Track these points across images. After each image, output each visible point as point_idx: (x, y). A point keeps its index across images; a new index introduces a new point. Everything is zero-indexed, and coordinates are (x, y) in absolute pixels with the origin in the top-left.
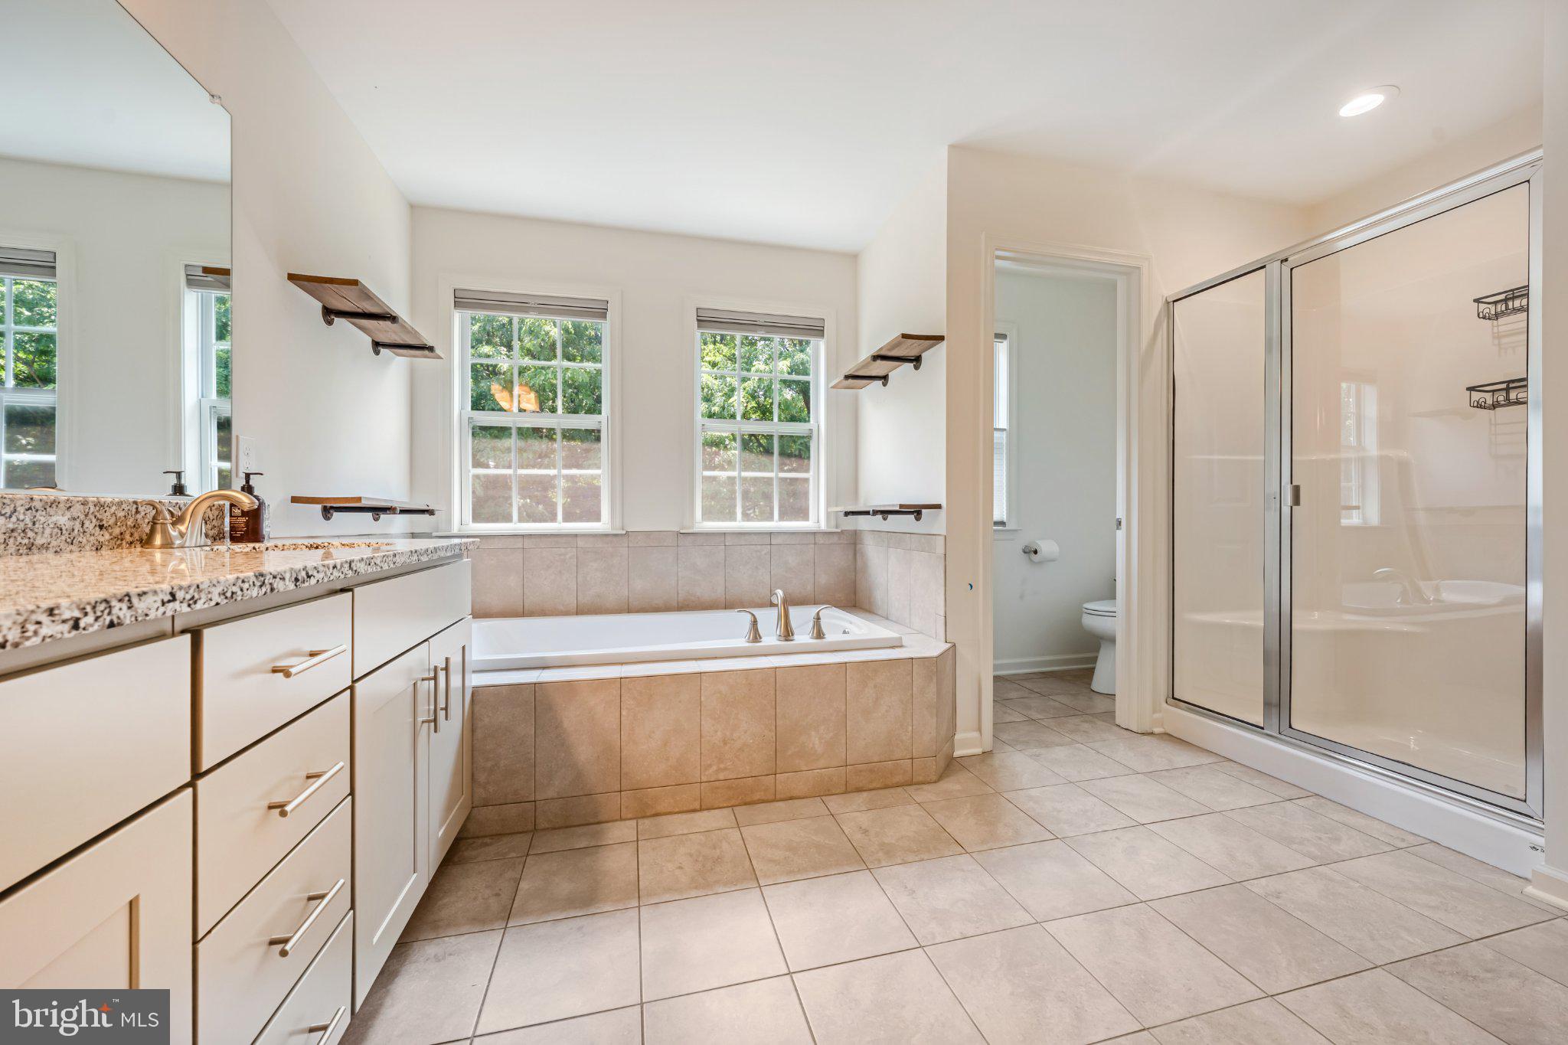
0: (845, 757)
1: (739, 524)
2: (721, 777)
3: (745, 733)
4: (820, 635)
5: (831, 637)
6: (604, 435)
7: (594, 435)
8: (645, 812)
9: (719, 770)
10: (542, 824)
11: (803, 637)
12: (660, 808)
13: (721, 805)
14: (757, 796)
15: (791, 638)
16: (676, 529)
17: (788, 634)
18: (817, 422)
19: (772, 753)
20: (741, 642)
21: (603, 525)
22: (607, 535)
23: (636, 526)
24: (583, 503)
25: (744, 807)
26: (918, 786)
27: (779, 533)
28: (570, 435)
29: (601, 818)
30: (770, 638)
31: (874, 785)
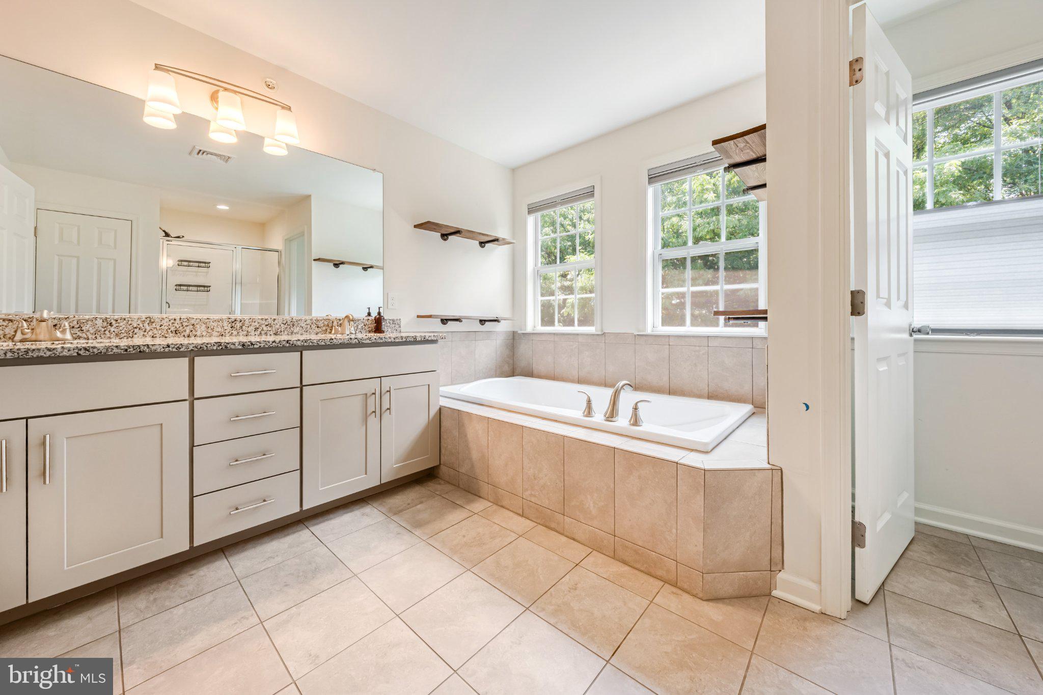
0: (613, 527)
1: (688, 329)
2: (533, 500)
3: (546, 476)
4: (636, 421)
5: (646, 427)
8: (498, 503)
9: (531, 495)
10: (461, 485)
11: (623, 421)
13: (533, 520)
14: (553, 525)
15: (613, 419)
17: (612, 414)
19: (562, 498)
20: (577, 414)
21: (593, 329)
22: (593, 335)
25: (545, 528)
26: (680, 592)
30: (598, 417)
31: (638, 566)
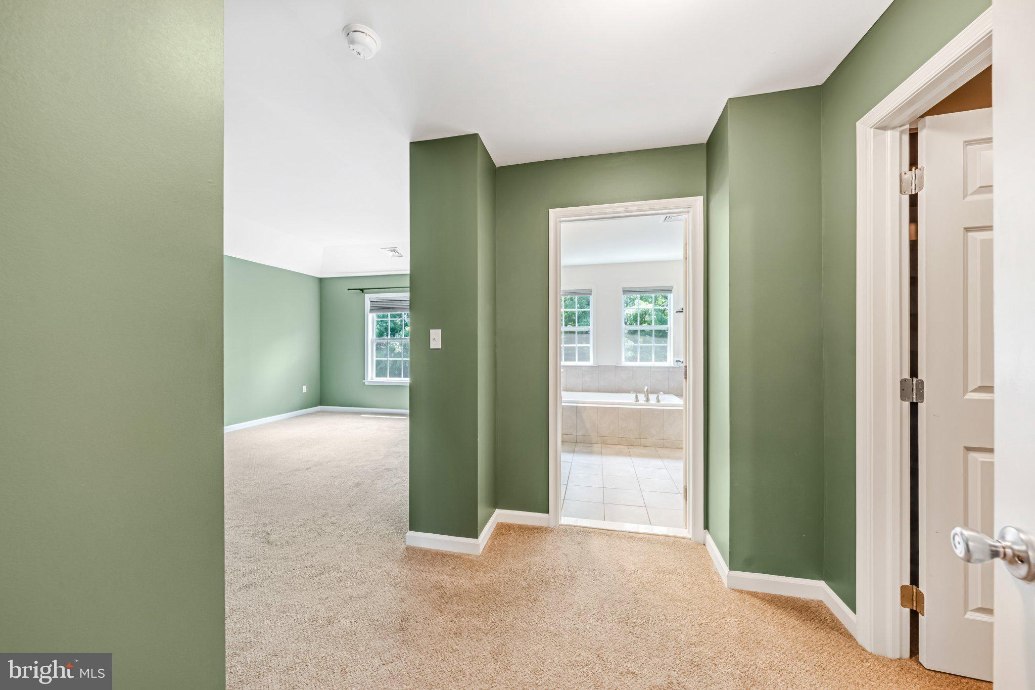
0: (663, 437)
1: (638, 364)
2: (625, 437)
3: (632, 426)
4: (658, 401)
5: (662, 401)
6: (590, 332)
7: (587, 332)
8: (604, 443)
9: (624, 435)
10: (578, 441)
11: (652, 401)
12: (608, 443)
13: (625, 445)
14: (635, 444)
16: (614, 364)
17: (648, 400)
18: (670, 325)
19: (640, 432)
20: (632, 401)
21: (590, 363)
22: (592, 366)
23: (601, 364)
24: (584, 356)
25: (631, 446)
27: (654, 367)
28: (581, 333)
29: (593, 442)
30: (642, 400)
31: (673, 447)
